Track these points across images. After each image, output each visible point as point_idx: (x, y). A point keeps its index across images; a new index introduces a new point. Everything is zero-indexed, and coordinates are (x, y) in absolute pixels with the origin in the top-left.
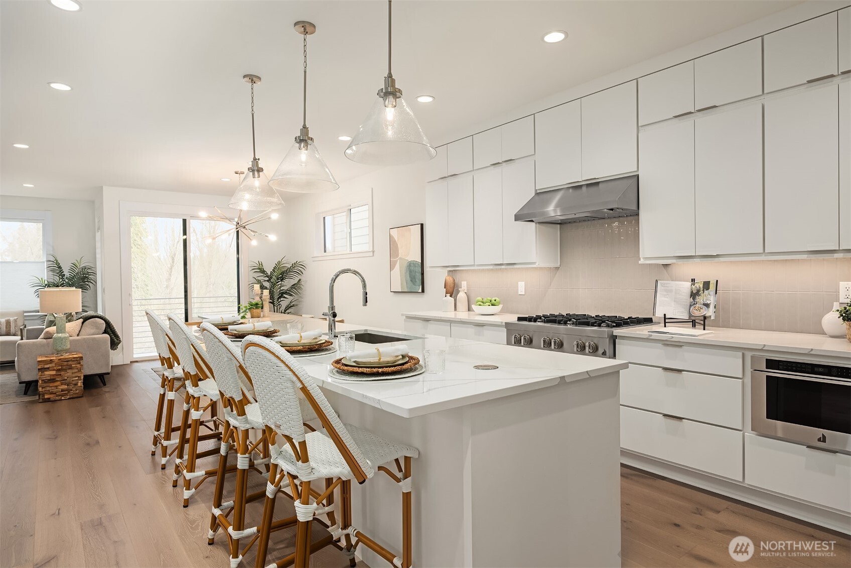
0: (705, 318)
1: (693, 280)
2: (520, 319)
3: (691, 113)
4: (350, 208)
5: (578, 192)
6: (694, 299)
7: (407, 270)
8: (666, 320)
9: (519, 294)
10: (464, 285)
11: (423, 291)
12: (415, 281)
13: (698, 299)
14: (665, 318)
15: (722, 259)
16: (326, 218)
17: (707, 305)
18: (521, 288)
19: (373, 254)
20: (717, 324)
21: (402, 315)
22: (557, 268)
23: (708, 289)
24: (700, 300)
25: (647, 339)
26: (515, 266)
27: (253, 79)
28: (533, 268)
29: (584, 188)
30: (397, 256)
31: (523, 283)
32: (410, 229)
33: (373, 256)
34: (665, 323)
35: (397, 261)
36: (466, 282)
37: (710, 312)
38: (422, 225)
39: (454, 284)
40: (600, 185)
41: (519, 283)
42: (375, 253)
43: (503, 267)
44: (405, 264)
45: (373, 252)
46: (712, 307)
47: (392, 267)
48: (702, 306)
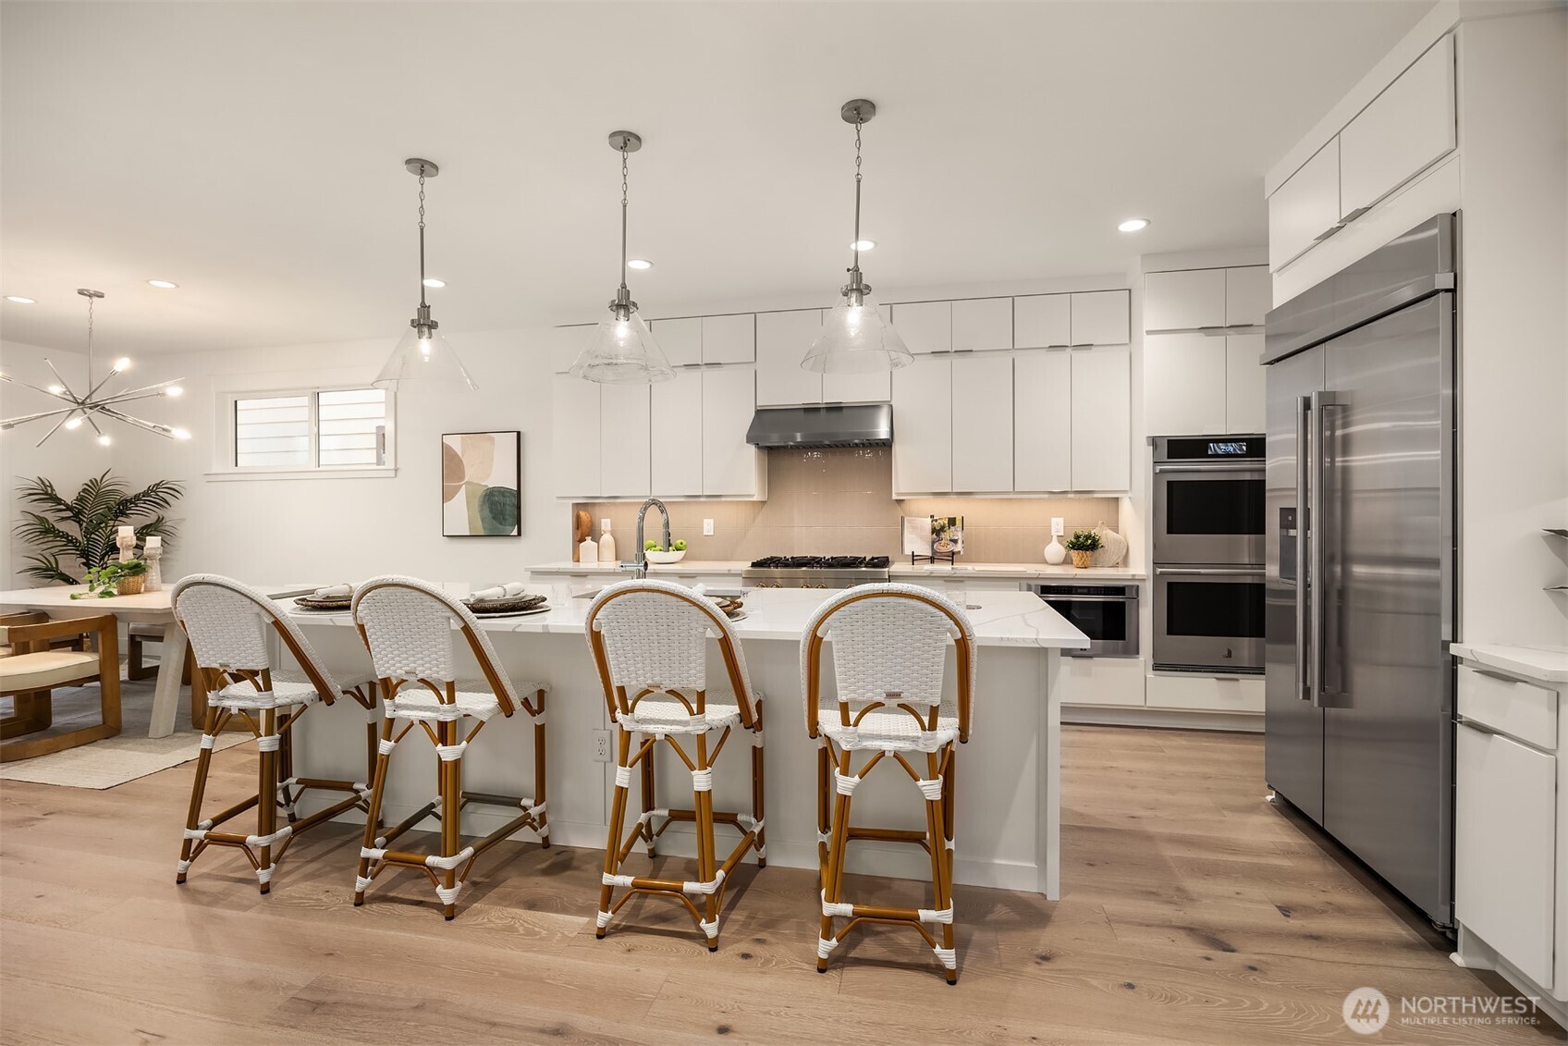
0: (953, 553)
1: (932, 517)
2: (754, 565)
3: (948, 352)
4: (318, 391)
5: (812, 416)
6: (938, 535)
7: (484, 502)
8: (914, 558)
9: (705, 534)
10: (605, 524)
11: (519, 534)
12: (504, 519)
13: (943, 535)
14: (913, 556)
15: (977, 497)
16: (238, 402)
17: (955, 541)
18: (708, 526)
19: (396, 474)
20: (968, 559)
21: (526, 570)
22: (763, 503)
23: (954, 524)
24: (946, 536)
25: (928, 576)
26: (723, 499)
27: (423, 167)
28: (741, 502)
29: (823, 412)
30: (462, 478)
31: (711, 521)
32: (493, 439)
33: (396, 476)
34: (913, 560)
35: (461, 486)
36: (609, 520)
37: (959, 548)
38: (519, 433)
39: (591, 521)
40: (844, 410)
41: (705, 520)
42: (399, 473)
43: (702, 499)
44: (481, 492)
45: (396, 470)
46: (960, 542)
47: (446, 496)
48: (949, 542)
